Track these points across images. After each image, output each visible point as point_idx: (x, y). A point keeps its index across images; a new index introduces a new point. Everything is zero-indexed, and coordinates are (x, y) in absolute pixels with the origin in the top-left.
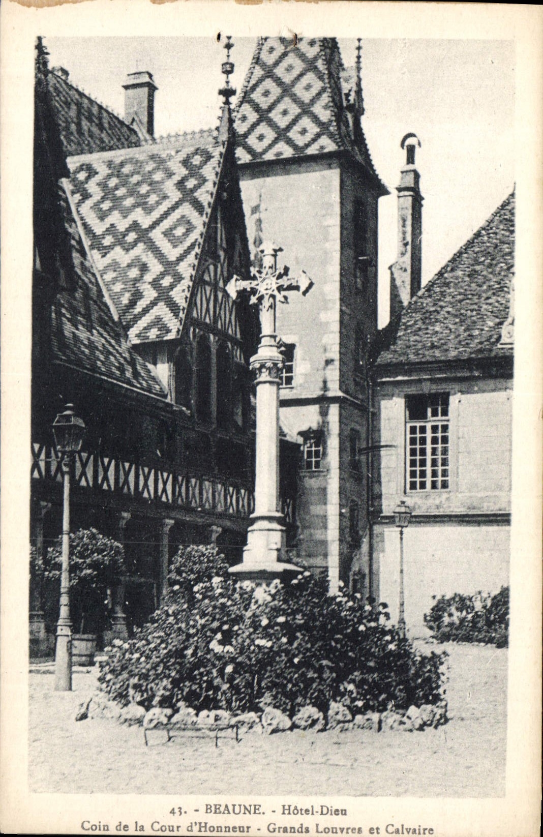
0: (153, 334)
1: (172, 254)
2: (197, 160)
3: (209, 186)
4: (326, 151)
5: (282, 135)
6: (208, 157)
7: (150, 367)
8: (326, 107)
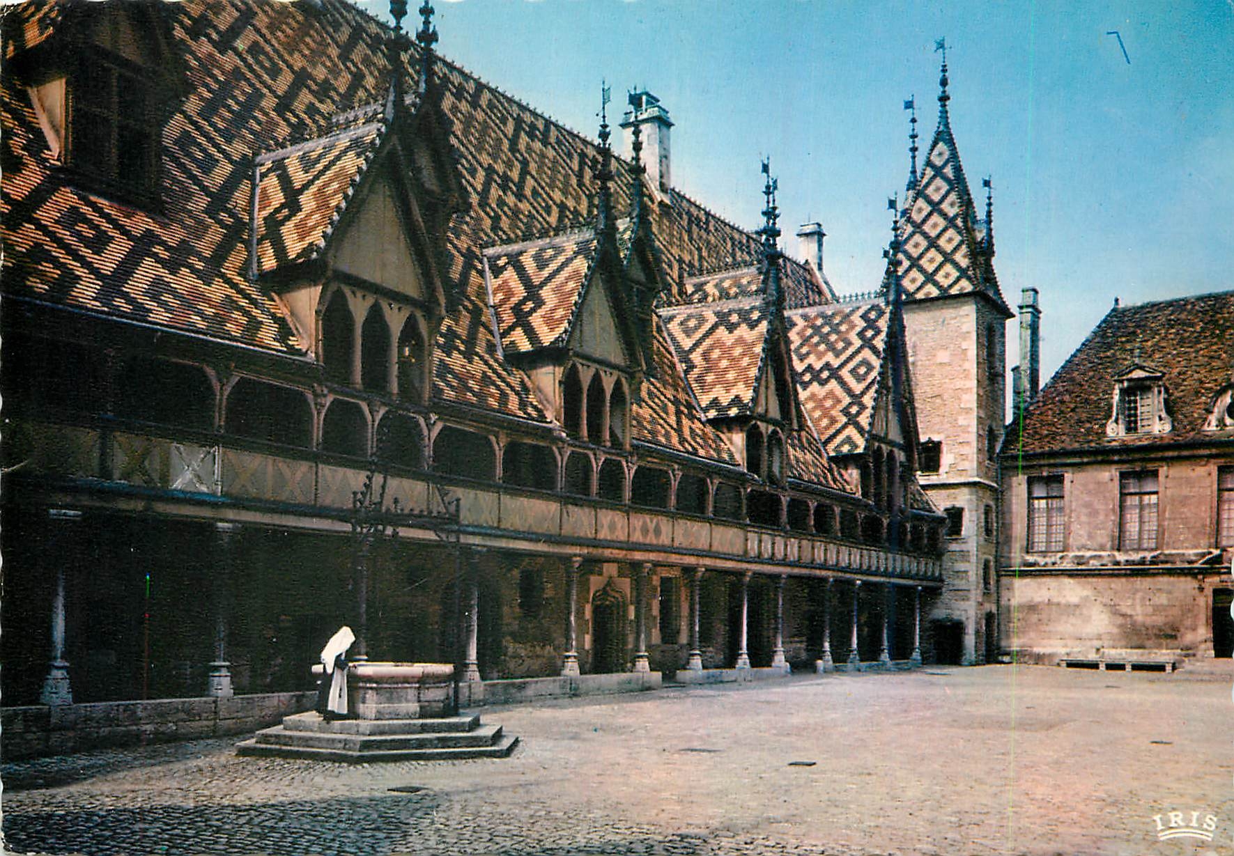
0: (846, 449)
1: (858, 388)
2: (873, 315)
3: (883, 335)
4: (966, 291)
5: (930, 278)
6: (881, 313)
7: (843, 472)
8: (965, 256)
